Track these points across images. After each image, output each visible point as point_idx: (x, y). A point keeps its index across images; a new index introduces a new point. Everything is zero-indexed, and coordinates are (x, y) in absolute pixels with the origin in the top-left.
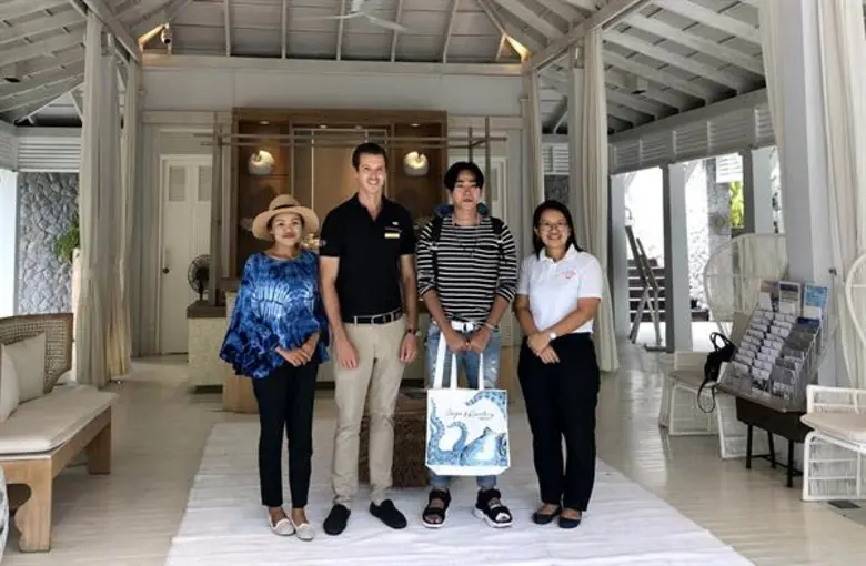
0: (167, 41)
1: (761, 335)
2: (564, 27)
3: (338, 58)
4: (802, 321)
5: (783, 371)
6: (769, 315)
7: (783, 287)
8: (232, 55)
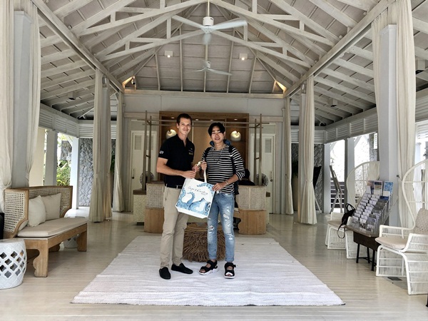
0: (134, 84)
1: (365, 204)
2: (299, 76)
3: (204, 91)
4: (382, 197)
5: (371, 219)
6: (369, 196)
7: (376, 183)
8: (161, 90)
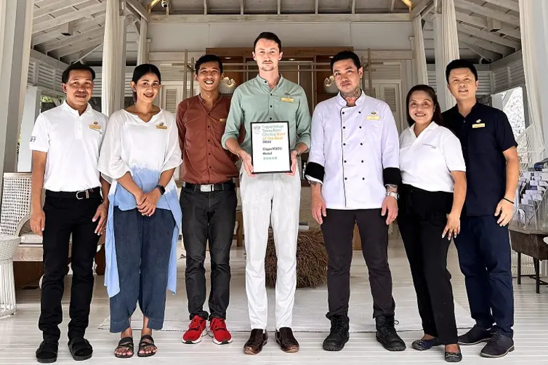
0: (165, 6)
3: (279, 12)
8: (208, 14)
